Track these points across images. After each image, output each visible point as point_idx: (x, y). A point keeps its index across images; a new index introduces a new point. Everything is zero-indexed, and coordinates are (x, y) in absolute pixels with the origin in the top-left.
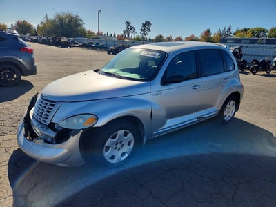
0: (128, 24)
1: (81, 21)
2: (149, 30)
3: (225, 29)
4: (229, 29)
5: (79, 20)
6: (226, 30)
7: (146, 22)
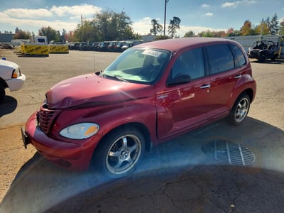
0: (154, 21)
1: (128, 18)
2: (179, 27)
3: (268, 19)
4: (274, 19)
5: (125, 18)
6: (270, 20)
7: (175, 18)
